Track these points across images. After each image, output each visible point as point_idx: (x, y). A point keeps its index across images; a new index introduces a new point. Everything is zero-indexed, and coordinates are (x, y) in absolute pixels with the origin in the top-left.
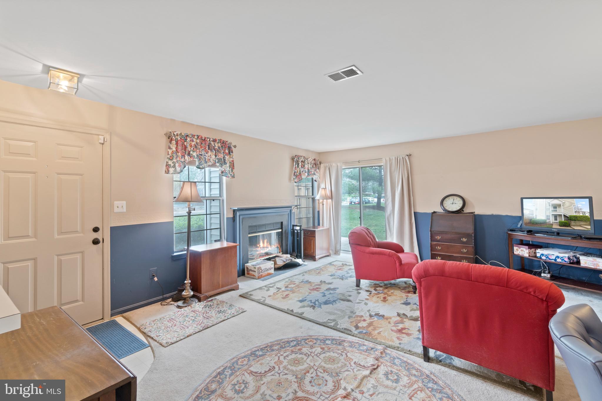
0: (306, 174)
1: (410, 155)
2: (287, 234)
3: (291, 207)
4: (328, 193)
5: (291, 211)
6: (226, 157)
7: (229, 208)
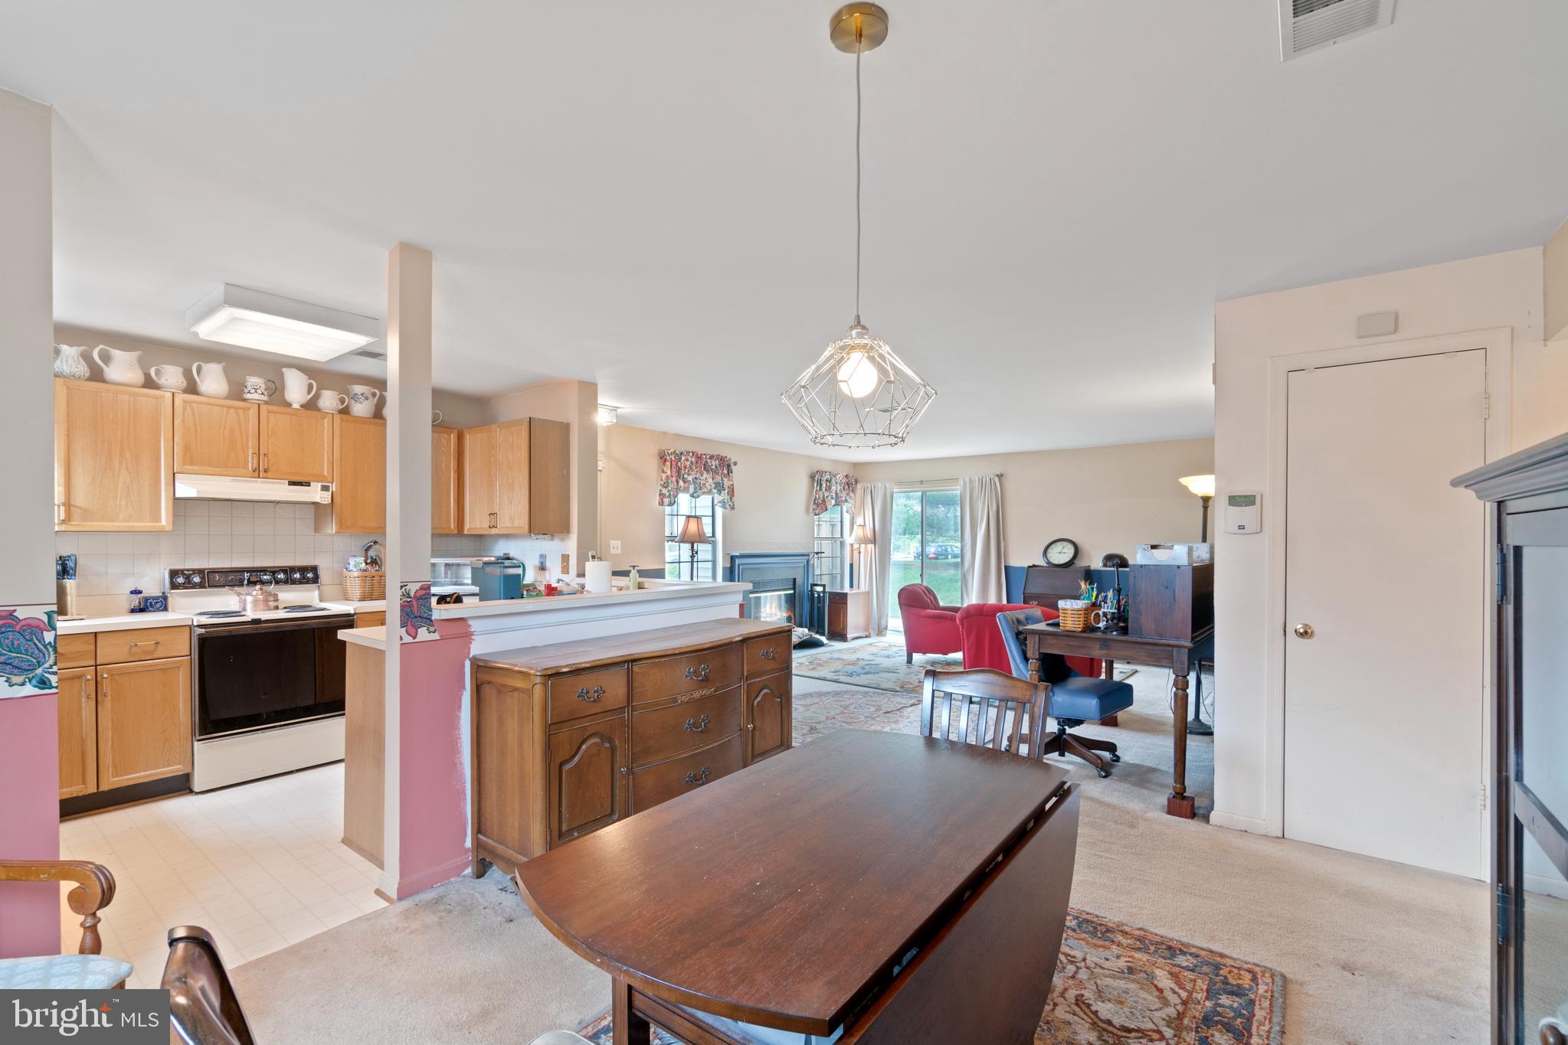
0: (833, 502)
1: (1002, 475)
2: (802, 598)
3: (808, 555)
4: (869, 533)
5: (808, 561)
6: (725, 479)
7: (725, 554)
